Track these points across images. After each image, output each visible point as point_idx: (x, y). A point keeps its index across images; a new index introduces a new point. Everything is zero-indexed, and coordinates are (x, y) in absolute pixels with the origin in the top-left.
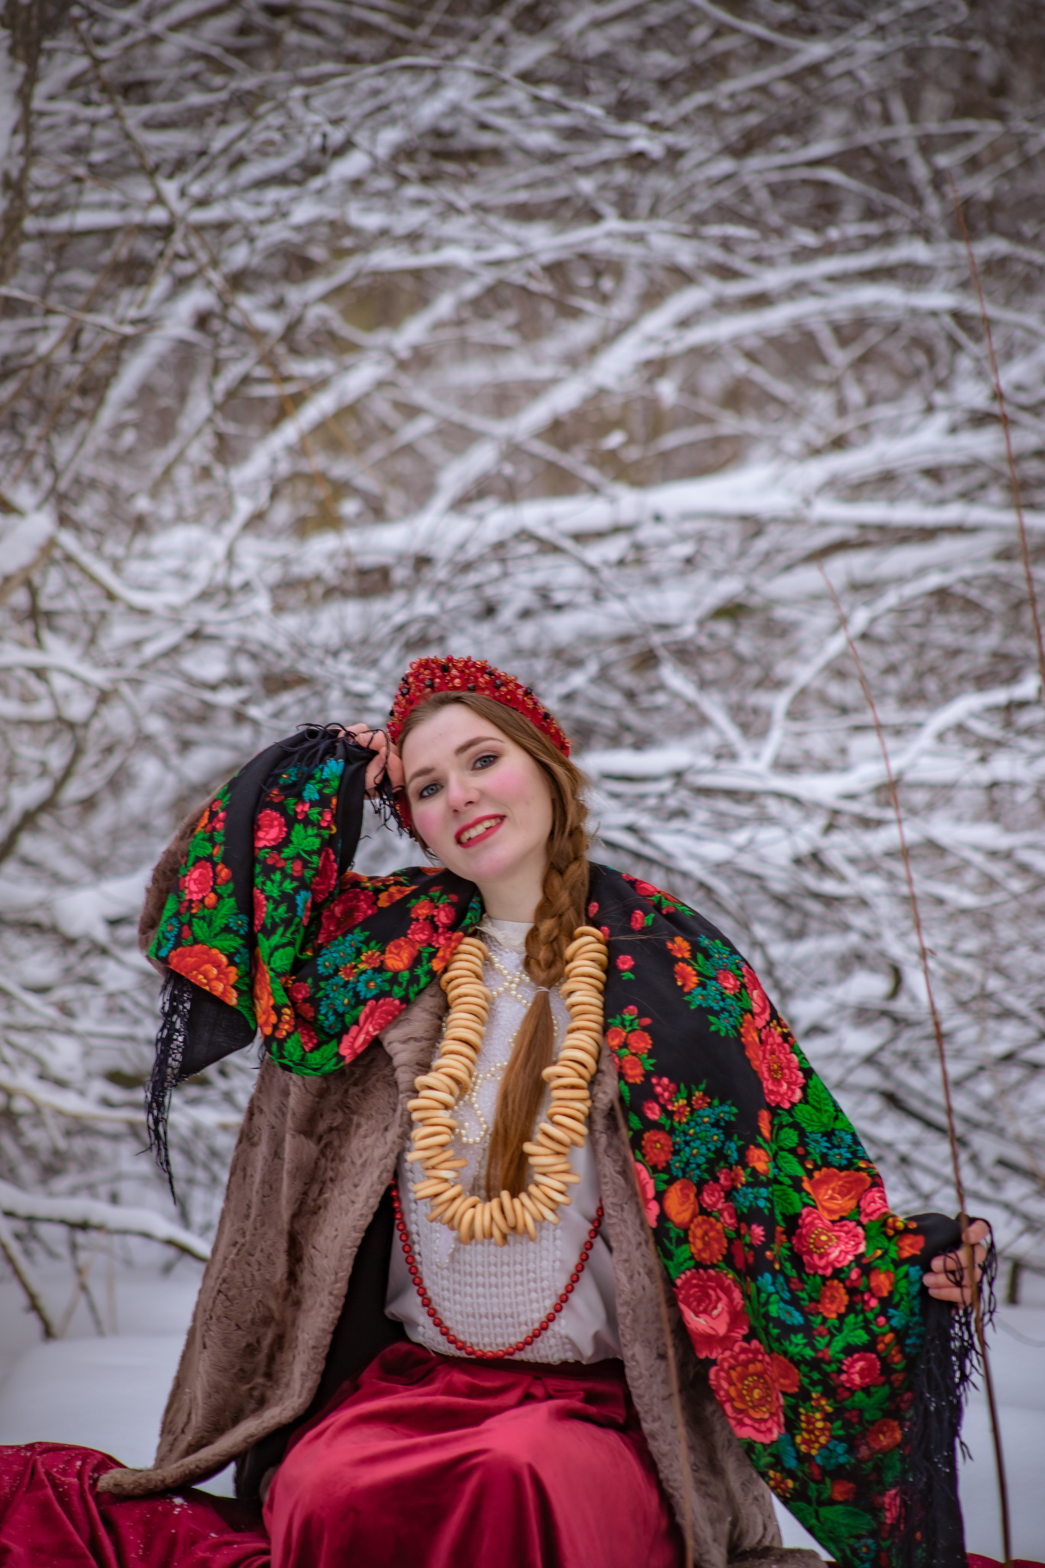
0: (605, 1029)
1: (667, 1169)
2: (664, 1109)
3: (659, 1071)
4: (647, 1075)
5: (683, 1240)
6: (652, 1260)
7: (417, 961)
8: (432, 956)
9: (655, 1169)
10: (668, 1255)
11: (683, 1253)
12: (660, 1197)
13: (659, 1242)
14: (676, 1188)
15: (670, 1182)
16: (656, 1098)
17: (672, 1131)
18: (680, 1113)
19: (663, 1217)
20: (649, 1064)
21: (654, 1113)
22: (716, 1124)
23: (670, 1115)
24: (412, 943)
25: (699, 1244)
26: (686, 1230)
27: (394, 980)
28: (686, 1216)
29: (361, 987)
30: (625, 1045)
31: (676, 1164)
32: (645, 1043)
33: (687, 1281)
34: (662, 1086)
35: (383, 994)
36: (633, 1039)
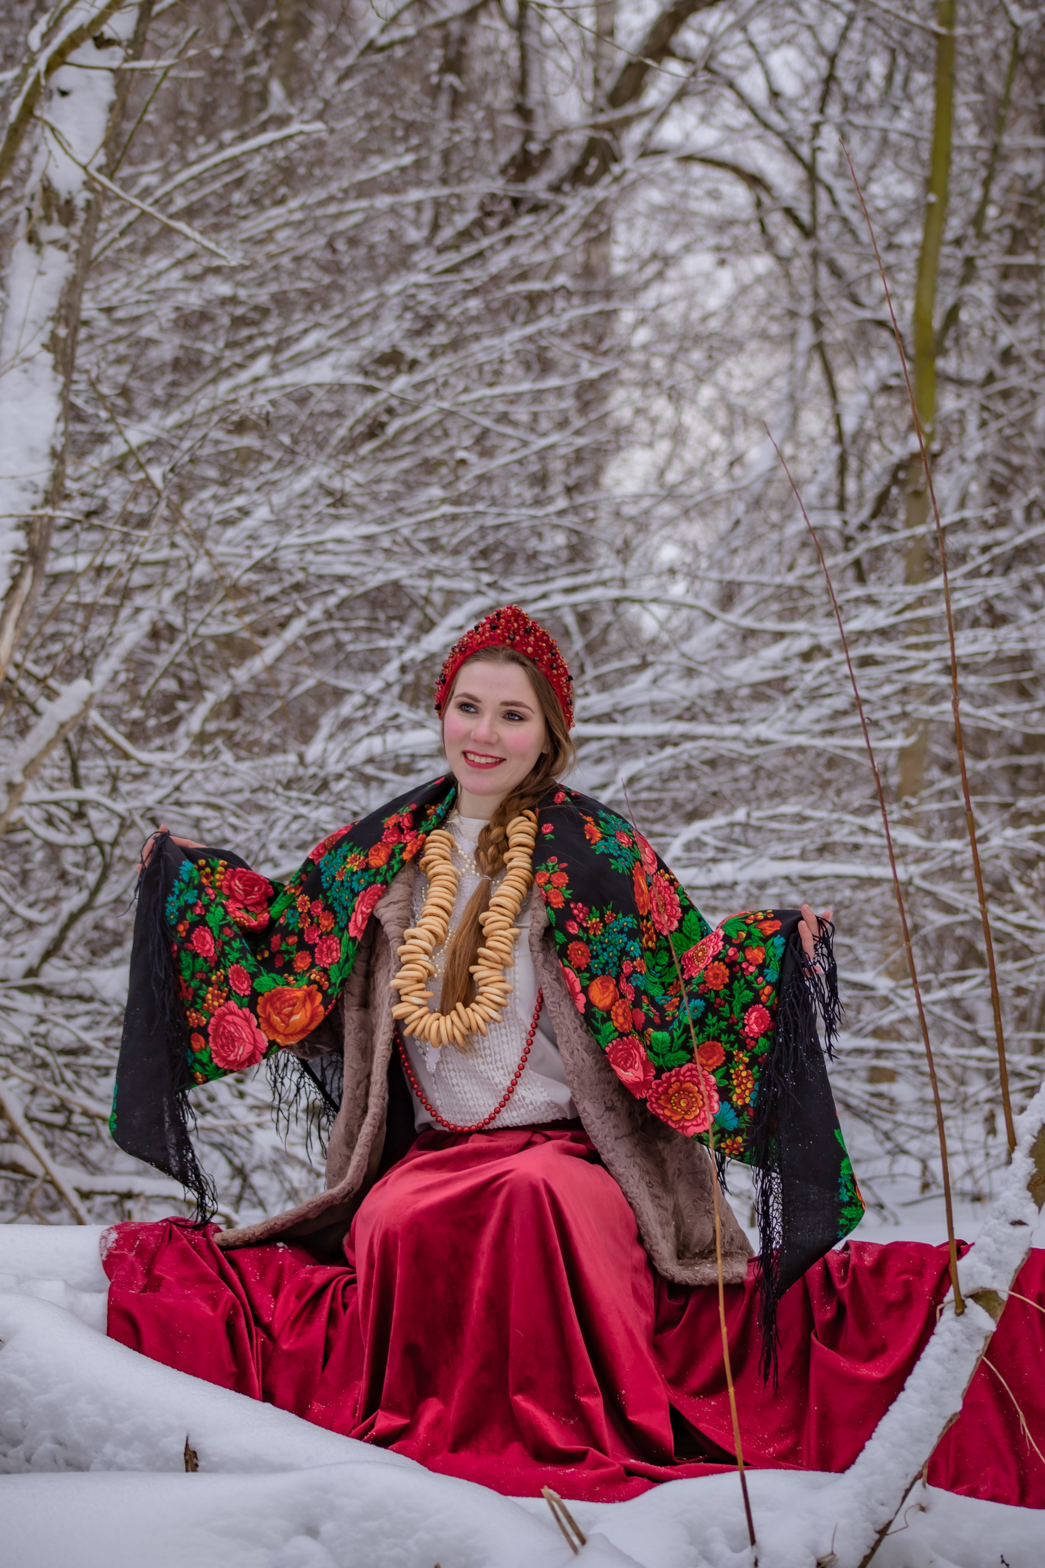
0: (534, 872)
1: (588, 969)
2: (580, 926)
3: (576, 898)
4: (567, 902)
5: (607, 1019)
6: (586, 1038)
7: (392, 856)
8: (402, 850)
9: (579, 970)
10: (597, 1031)
11: (609, 1027)
12: (585, 990)
13: (590, 1024)
14: (598, 981)
15: (592, 978)
16: (574, 918)
17: (589, 942)
18: (594, 927)
19: (589, 1004)
20: (567, 894)
21: (574, 929)
22: (621, 931)
23: (586, 930)
24: (386, 845)
25: (621, 1020)
26: (608, 1012)
27: (377, 873)
28: (608, 1001)
29: (355, 885)
30: (549, 882)
31: (595, 965)
32: (564, 879)
33: (614, 1048)
34: (578, 909)
35: (370, 884)
36: (554, 878)
